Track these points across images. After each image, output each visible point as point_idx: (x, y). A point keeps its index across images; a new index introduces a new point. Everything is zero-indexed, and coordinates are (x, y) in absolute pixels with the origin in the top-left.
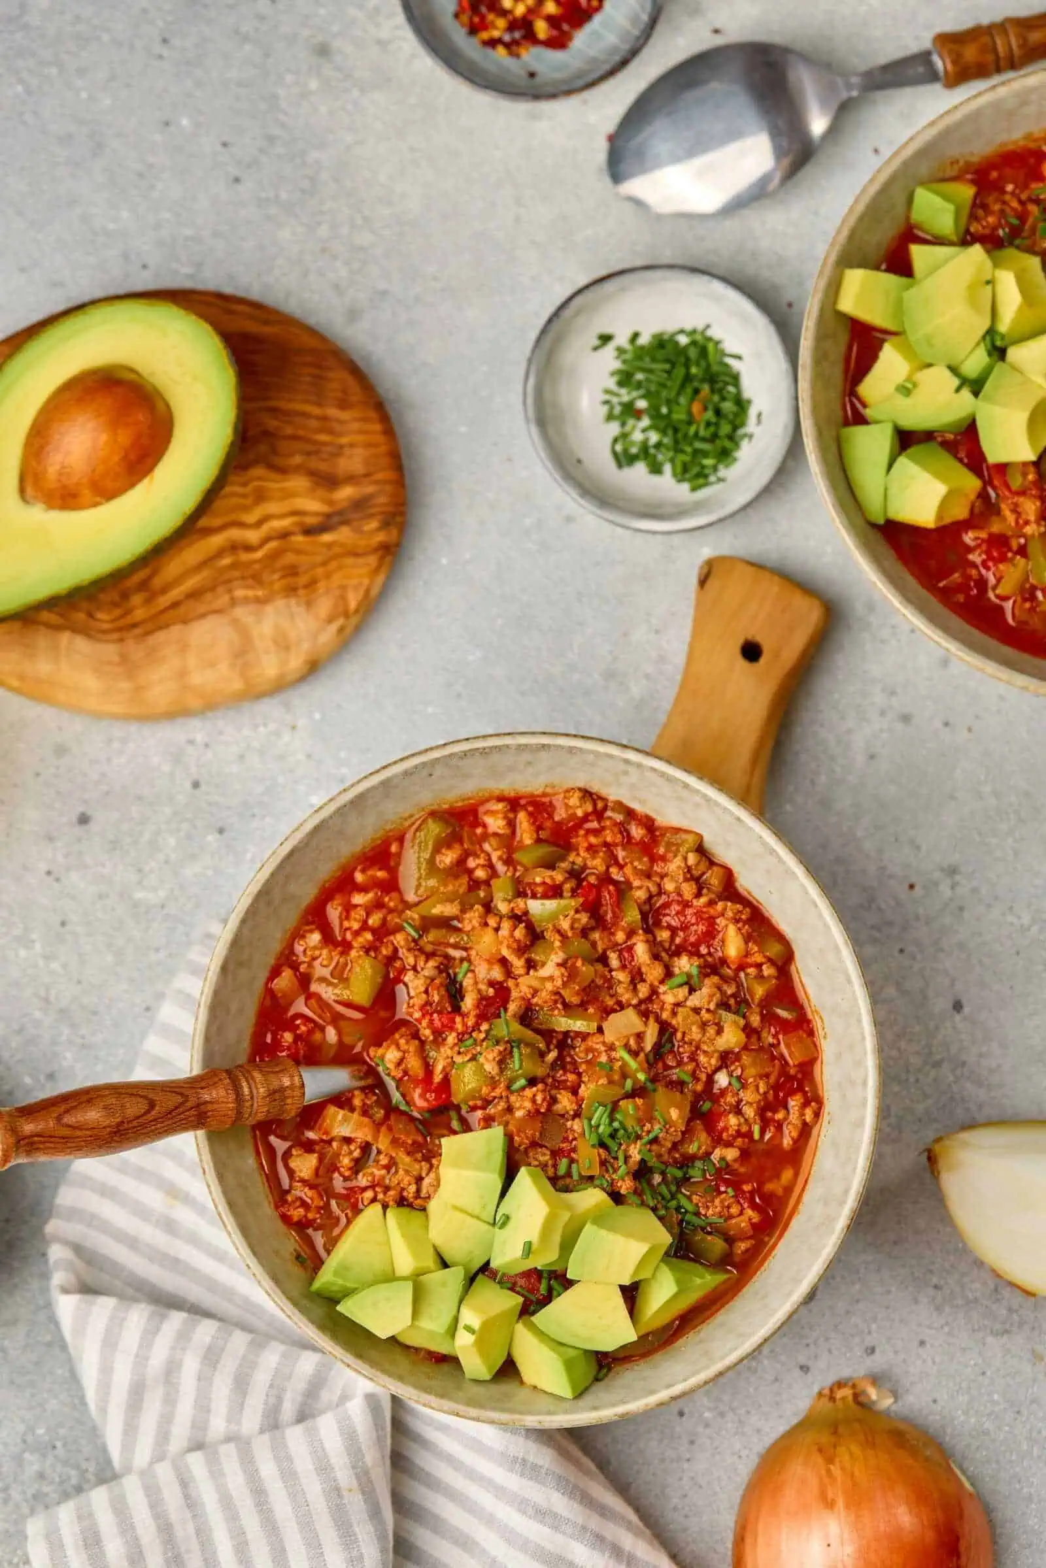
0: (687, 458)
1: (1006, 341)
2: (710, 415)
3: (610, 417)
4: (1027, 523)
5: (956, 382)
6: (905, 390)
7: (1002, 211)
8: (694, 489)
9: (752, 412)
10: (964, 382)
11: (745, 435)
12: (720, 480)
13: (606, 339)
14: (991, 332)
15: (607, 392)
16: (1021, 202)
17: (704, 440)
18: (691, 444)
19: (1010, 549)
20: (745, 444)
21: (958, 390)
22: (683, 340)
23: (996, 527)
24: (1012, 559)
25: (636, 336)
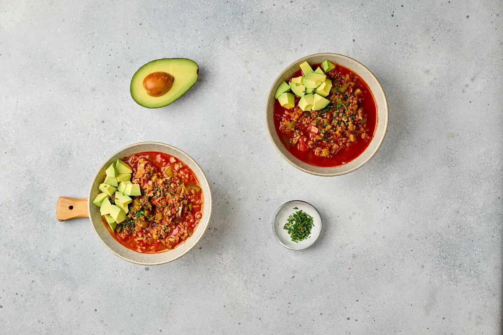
0: (295, 235)
1: (316, 92)
2: (303, 231)
3: (288, 220)
4: (294, 118)
5: (304, 91)
6: (297, 85)
7: (336, 75)
8: (292, 240)
9: (310, 235)
10: (305, 92)
11: (306, 238)
12: (297, 242)
13: (296, 208)
14: (316, 89)
15: (291, 216)
16: (339, 76)
17: (299, 234)
18: (297, 233)
19: (290, 119)
20: (305, 239)
21: (303, 92)
22: (308, 217)
23: (290, 114)
24: (288, 121)
25: (302, 211)
